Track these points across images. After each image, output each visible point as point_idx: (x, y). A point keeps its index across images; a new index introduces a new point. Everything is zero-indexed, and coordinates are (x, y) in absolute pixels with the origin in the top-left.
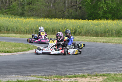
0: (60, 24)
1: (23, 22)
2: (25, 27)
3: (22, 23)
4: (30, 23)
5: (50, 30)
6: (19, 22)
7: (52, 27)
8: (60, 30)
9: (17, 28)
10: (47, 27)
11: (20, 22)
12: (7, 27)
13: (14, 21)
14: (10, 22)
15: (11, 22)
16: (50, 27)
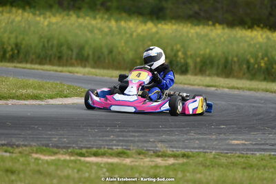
0: (250, 45)
1: (135, 34)
2: (136, 51)
3: (131, 35)
4: (157, 36)
5: (216, 60)
6: (123, 31)
7: (224, 53)
8: (248, 62)
9: (111, 52)
10: (208, 51)
11: (126, 33)
12: (81, 48)
13: (107, 30)
14: (91, 32)
15: (96, 31)
16: (220, 53)
